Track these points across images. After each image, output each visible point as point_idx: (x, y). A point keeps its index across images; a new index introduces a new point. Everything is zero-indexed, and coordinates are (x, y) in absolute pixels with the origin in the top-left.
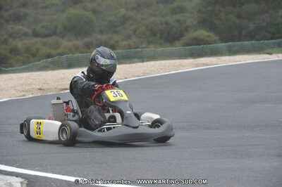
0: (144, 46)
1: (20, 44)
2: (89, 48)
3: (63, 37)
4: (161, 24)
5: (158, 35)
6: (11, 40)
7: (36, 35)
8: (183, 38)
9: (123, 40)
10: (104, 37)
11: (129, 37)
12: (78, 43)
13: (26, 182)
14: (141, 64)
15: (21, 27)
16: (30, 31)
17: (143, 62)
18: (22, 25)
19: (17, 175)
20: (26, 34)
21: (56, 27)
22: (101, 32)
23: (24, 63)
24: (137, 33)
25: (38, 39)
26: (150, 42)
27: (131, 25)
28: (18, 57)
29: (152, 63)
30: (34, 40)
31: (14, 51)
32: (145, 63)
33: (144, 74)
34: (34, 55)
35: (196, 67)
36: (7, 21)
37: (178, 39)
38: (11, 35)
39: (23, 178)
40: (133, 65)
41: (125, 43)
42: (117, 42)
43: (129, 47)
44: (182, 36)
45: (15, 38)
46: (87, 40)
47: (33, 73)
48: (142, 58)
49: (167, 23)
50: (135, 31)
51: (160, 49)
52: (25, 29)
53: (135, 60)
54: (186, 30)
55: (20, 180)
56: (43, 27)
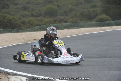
0: (79, 21)
1: (26, 20)
2: (55, 22)
3: (44, 17)
4: (87, 12)
5: (85, 17)
6: (22, 18)
7: (33, 16)
8: (96, 18)
9: (70, 19)
10: (62, 17)
11: (72, 18)
12: (51, 20)
13: (28, 79)
14: (78, 29)
15: (26, 12)
16: (30, 14)
17: (79, 28)
18: (27, 12)
19: (25, 76)
20: (28, 16)
21: (42, 13)
22: (61, 15)
23: (28, 28)
24: (76, 16)
25: (34, 18)
26: (82, 20)
27: (74, 12)
28: (25, 25)
29: (83, 29)
30: (32, 18)
31: (23, 23)
32: (80, 29)
33: (79, 33)
34: (32, 25)
35: (101, 31)
36: (20, 10)
37: (94, 19)
38: (22, 16)
39: (27, 77)
40: (74, 29)
41: (71, 20)
42: (67, 20)
43: (73, 22)
44: (95, 17)
45: (24, 17)
46: (55, 18)
47: (32, 32)
48: (78, 27)
49: (89, 12)
50: (75, 15)
51: (86, 23)
52: (28, 13)
53: (75, 27)
54: (97, 15)
55: (26, 78)
56: (36, 13)
